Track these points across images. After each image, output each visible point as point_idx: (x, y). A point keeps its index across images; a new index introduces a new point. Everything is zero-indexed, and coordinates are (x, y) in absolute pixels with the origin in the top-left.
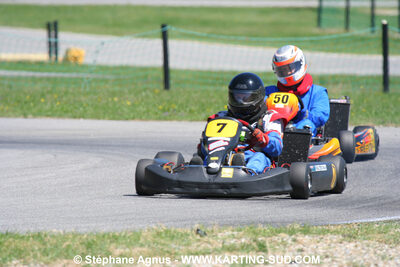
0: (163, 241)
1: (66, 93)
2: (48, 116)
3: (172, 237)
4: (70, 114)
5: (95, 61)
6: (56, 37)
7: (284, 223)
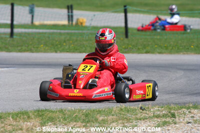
0: (123, 113)
1: (76, 41)
2: (67, 52)
3: (128, 111)
4: (78, 51)
5: (91, 24)
6: (72, 12)
7: (185, 103)
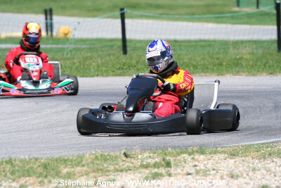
0: (98, 162)
6: (51, 19)
